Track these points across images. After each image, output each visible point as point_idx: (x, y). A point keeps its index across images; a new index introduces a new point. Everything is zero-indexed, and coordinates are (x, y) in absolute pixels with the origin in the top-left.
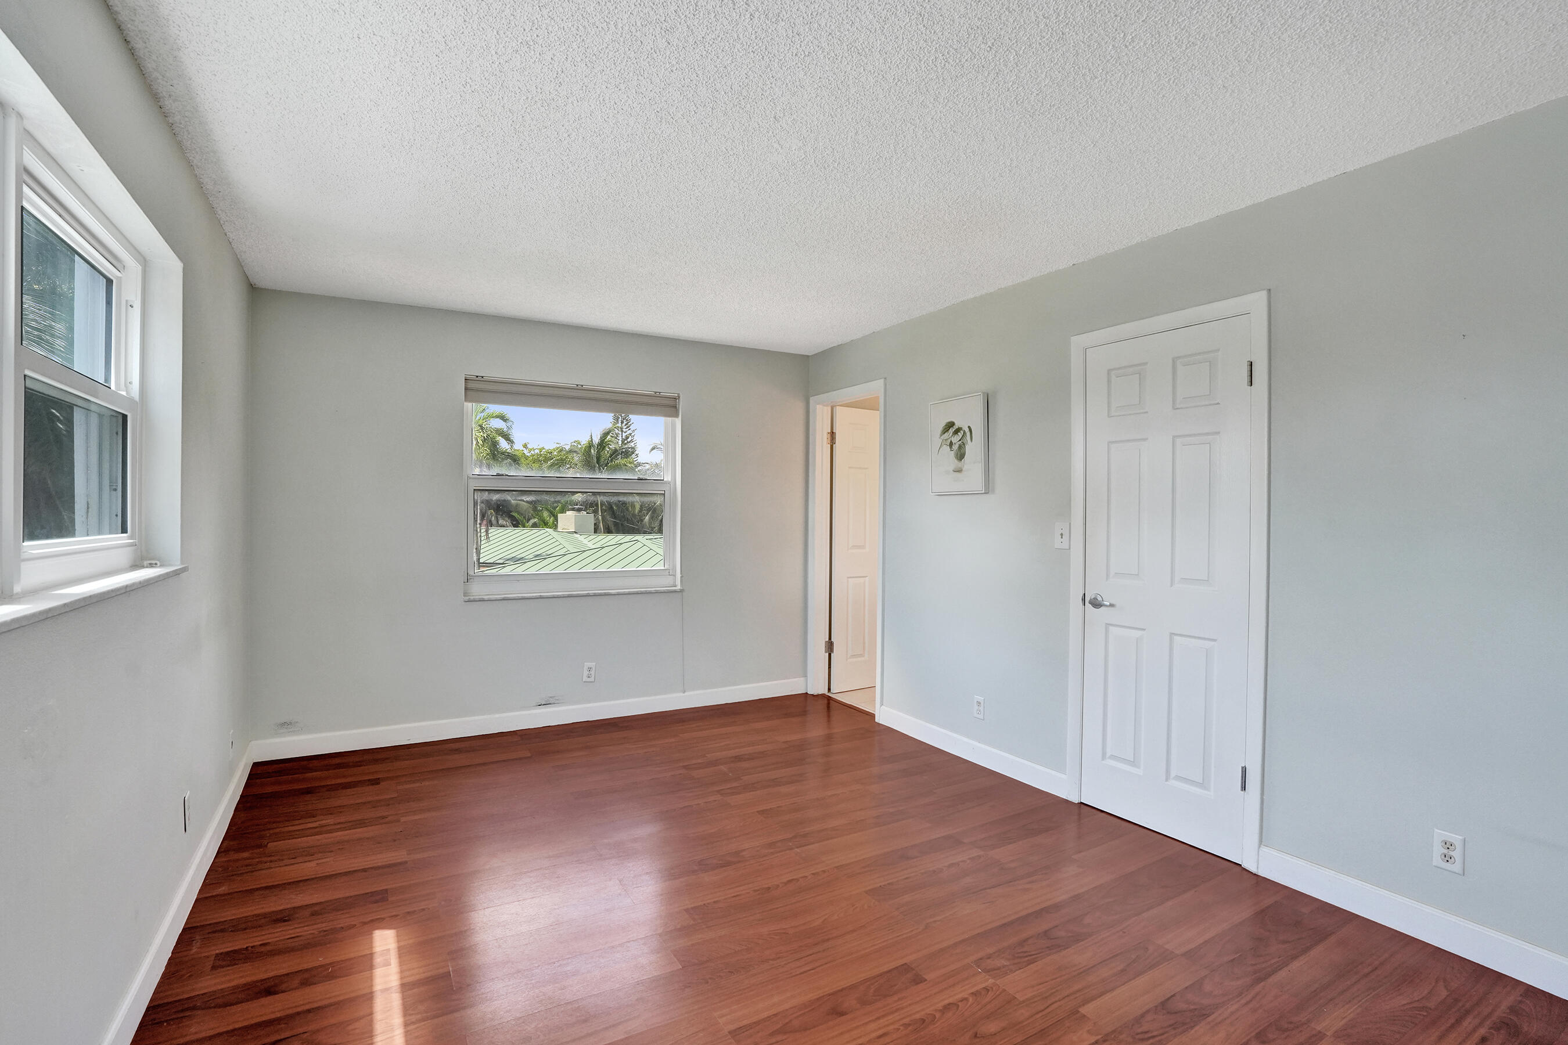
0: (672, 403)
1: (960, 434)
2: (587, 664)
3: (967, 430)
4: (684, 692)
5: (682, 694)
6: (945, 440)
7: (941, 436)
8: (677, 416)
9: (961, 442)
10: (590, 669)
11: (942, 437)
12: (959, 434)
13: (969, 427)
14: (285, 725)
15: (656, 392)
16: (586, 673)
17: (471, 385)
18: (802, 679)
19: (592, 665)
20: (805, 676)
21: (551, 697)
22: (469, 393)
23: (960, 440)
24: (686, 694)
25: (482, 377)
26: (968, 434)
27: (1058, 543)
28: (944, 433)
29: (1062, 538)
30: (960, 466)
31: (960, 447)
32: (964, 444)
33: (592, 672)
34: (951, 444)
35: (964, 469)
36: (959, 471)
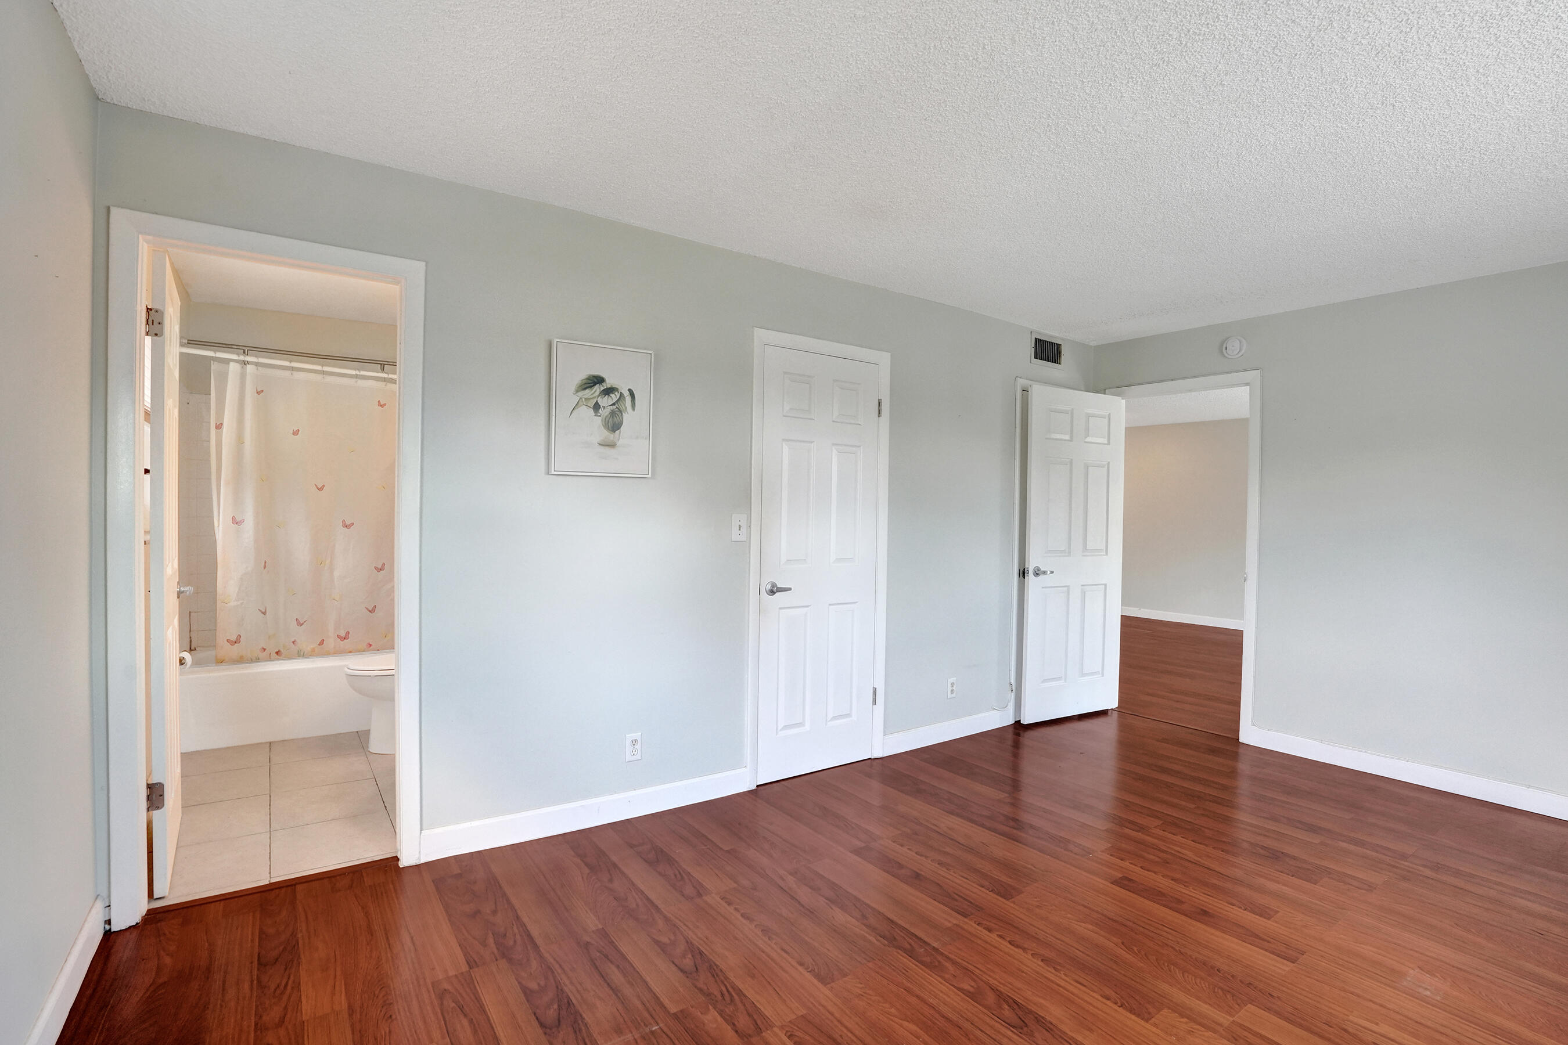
1: (614, 397)
3: (626, 394)
6: (586, 399)
7: (577, 391)
9: (615, 407)
11: (581, 394)
12: (612, 395)
13: (630, 390)
23: (613, 404)
26: (628, 399)
27: (736, 535)
28: (585, 389)
29: (740, 530)
30: (612, 438)
31: (613, 413)
32: (621, 412)
34: (597, 407)
35: (618, 444)
36: (612, 445)
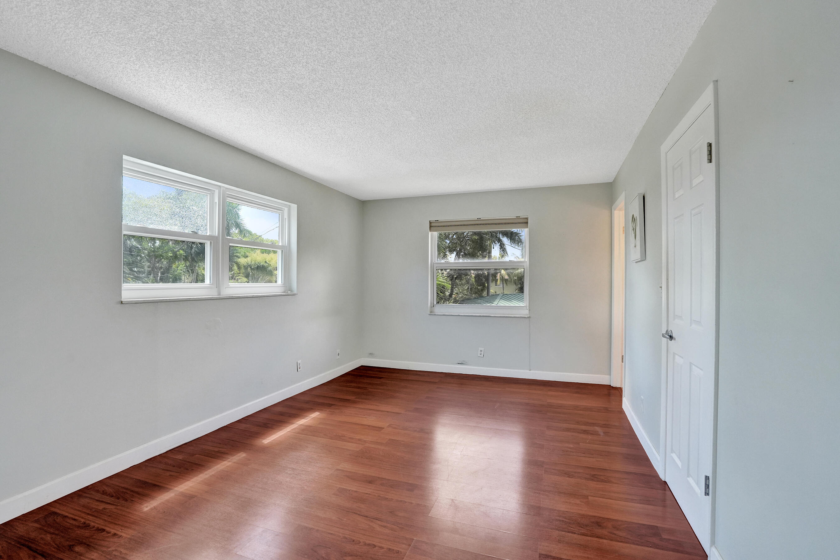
0: (525, 221)
2: (480, 349)
4: (530, 370)
5: (528, 371)
8: (527, 228)
10: (481, 351)
14: (371, 354)
15: (517, 217)
16: (479, 352)
17: (433, 225)
18: (608, 376)
19: (482, 349)
20: (610, 375)
21: (463, 361)
22: (432, 228)
24: (531, 371)
25: (438, 221)
33: (482, 353)
